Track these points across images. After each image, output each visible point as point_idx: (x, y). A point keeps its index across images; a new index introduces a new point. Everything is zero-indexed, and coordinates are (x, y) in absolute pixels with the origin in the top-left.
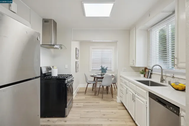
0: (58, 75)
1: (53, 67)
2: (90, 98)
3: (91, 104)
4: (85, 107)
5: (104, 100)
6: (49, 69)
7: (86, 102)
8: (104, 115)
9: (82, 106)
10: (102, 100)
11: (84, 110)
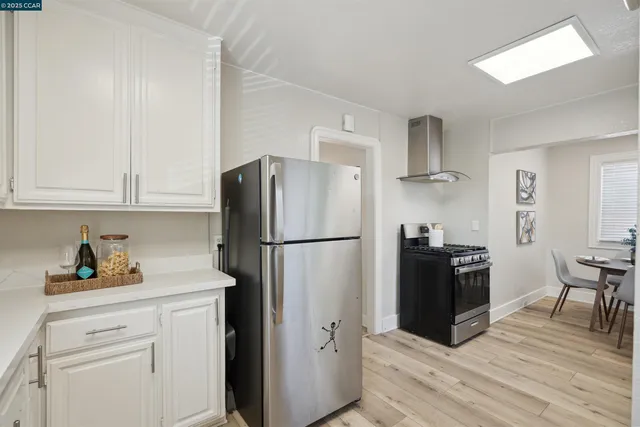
0: (445, 245)
1: (433, 225)
2: (564, 332)
3: (553, 347)
4: (522, 345)
5: (621, 354)
6: (423, 229)
7: (538, 339)
8: (581, 389)
9: (516, 342)
10: (613, 352)
11: (513, 352)
